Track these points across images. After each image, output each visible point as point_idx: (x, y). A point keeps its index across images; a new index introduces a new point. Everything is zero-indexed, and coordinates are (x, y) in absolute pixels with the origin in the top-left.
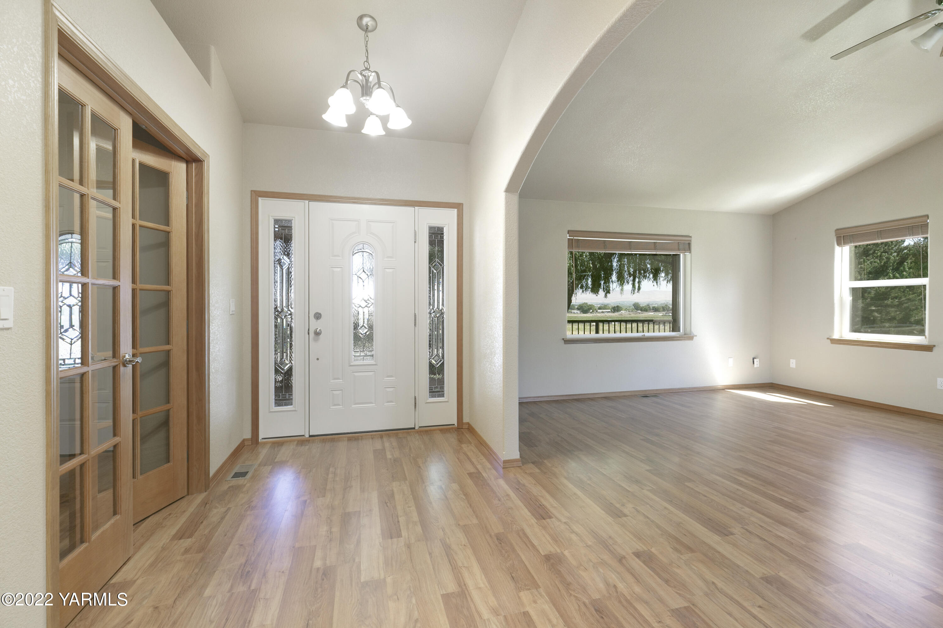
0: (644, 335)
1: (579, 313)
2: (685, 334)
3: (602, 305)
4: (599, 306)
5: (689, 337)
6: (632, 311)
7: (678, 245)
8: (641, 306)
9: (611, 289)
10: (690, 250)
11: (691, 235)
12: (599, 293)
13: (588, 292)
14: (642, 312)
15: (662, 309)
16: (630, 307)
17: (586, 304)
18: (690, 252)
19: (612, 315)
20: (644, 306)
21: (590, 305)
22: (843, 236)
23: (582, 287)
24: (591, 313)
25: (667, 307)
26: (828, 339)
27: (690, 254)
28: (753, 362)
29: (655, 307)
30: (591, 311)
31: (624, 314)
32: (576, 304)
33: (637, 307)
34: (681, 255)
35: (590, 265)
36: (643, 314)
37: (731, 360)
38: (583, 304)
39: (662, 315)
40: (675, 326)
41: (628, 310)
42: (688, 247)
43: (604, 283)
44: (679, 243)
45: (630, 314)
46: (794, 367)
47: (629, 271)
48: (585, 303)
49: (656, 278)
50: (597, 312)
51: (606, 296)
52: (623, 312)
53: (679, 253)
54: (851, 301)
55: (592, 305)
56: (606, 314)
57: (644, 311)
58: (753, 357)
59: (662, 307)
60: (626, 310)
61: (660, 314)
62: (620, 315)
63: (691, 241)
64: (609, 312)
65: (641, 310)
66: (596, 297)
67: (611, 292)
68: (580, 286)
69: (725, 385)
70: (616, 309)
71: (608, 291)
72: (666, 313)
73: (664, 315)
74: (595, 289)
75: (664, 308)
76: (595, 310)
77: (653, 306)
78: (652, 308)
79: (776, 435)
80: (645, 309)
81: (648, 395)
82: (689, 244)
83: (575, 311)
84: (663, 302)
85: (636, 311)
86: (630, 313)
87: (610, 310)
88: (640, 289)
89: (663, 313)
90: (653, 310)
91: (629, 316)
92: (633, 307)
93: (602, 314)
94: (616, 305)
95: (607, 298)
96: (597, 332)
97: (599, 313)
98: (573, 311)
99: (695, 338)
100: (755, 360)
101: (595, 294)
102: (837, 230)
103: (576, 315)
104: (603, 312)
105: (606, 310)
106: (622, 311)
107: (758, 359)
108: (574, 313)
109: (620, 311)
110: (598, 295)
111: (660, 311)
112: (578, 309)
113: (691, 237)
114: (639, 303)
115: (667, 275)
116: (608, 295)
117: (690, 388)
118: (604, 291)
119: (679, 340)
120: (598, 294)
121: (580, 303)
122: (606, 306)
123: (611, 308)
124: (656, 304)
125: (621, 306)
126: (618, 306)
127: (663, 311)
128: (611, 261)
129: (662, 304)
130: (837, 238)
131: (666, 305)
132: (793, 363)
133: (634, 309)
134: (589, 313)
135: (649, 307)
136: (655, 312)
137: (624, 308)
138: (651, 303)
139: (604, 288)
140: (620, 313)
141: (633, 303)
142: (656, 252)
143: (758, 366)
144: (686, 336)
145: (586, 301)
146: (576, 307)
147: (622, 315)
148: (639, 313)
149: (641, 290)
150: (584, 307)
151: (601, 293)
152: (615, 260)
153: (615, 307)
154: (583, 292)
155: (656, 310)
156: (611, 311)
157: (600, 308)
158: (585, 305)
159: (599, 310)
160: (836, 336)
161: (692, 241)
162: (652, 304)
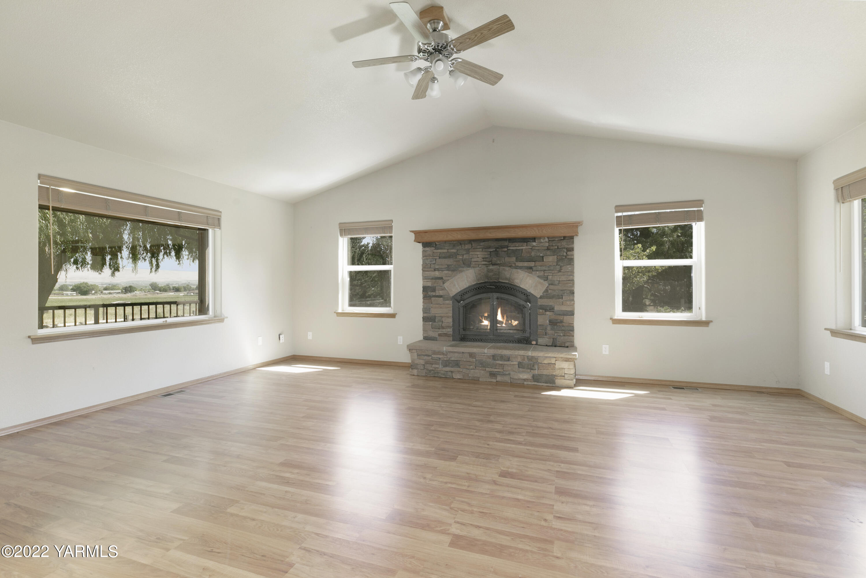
0: (166, 321)
1: (75, 295)
2: (215, 317)
3: (109, 285)
4: (105, 286)
5: (219, 319)
6: (149, 291)
7: (207, 218)
8: (160, 286)
9: (121, 266)
10: (220, 226)
11: (220, 210)
12: (103, 271)
13: (86, 269)
14: (161, 292)
15: (183, 289)
16: (146, 287)
17: (86, 283)
18: (220, 228)
19: (123, 296)
20: (163, 286)
21: (92, 285)
22: (344, 229)
23: (76, 262)
24: (94, 294)
25: (189, 287)
26: (335, 312)
27: (220, 231)
28: (279, 338)
29: (175, 287)
30: (93, 292)
31: (138, 296)
32: (71, 284)
33: (154, 287)
34: (210, 232)
35: (88, 235)
36: (161, 295)
37: (260, 338)
38: (81, 284)
39: (183, 295)
40: (202, 309)
41: (144, 290)
42: (217, 223)
43: (110, 259)
44: (207, 216)
45: (146, 295)
46: (311, 339)
47: (145, 246)
48: (84, 282)
49: (178, 256)
50: (101, 293)
51: (113, 274)
52: (137, 292)
53: (208, 228)
54: (349, 281)
55: (95, 285)
56: (115, 295)
57: (163, 291)
58: (279, 333)
59: (184, 287)
60: (141, 290)
61: (181, 294)
62: (134, 296)
63: (220, 216)
64: (119, 293)
65: (160, 290)
66: (99, 275)
67: (121, 269)
68: (72, 260)
69: (254, 365)
70: (128, 289)
71: (115, 268)
72: (187, 293)
73: (186, 295)
74: (98, 266)
75: (187, 288)
76: (99, 291)
77: (174, 286)
78: (172, 288)
79: (307, 409)
80: (165, 289)
81: (171, 393)
82: (219, 220)
83: (69, 293)
84: (184, 282)
85: (153, 291)
86: (146, 293)
87: (120, 291)
88: (159, 267)
89: (184, 293)
90: (174, 290)
91: (145, 297)
92: (150, 288)
93: (110, 296)
94: (128, 285)
95: (115, 277)
96: (97, 322)
97: (105, 294)
98: (65, 293)
99: (225, 319)
100: (280, 336)
101: (98, 272)
102: (340, 224)
103: (70, 297)
104: (110, 293)
105: (115, 291)
106: (135, 292)
107: (283, 335)
108: (67, 295)
109: (134, 291)
110: (102, 273)
111: (181, 291)
112: (73, 290)
113: (221, 212)
114: (157, 283)
115: (190, 252)
116: (117, 273)
117: (220, 374)
118: (111, 269)
119: (208, 323)
120: (101, 271)
121: (76, 283)
122: (114, 286)
123: (121, 288)
124: (177, 284)
125: (135, 286)
126: (130, 287)
127: (184, 291)
128: (121, 234)
129: (183, 284)
130: (340, 230)
131: (188, 285)
132: (310, 336)
133: (151, 289)
134: (91, 295)
135: (169, 287)
136: (175, 293)
137: (139, 288)
138: (171, 283)
139: (110, 265)
140: (133, 294)
141: (150, 283)
142: (181, 224)
143: (283, 341)
144: (216, 318)
145: (85, 281)
146: (71, 287)
147: (136, 296)
148: (158, 294)
149: (160, 270)
150: (83, 288)
151: (107, 270)
152: (126, 232)
153: (126, 287)
154: (77, 268)
155: (177, 290)
156: (122, 292)
157: (106, 289)
158: (85, 285)
159: (104, 291)
160: (340, 311)
161: (222, 216)
162: (172, 285)
